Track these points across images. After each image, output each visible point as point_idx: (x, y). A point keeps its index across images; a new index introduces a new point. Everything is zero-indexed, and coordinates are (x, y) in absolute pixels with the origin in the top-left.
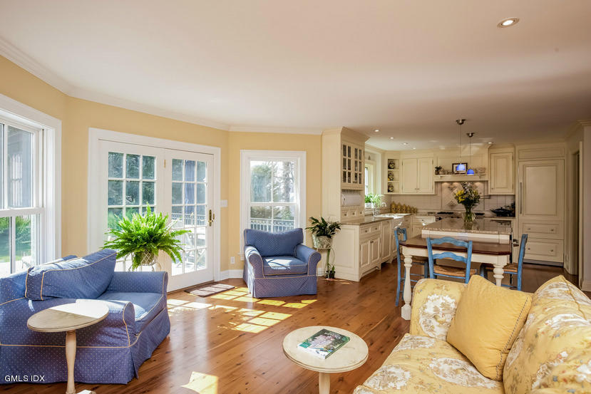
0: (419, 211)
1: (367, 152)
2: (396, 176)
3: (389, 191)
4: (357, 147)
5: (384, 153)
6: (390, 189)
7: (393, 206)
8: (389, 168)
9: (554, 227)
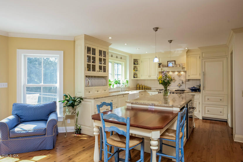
0: (152, 89)
1: (111, 52)
2: (138, 69)
3: (134, 77)
4: (101, 49)
5: (131, 55)
6: (135, 76)
7: (138, 86)
8: (134, 64)
9: (221, 98)
